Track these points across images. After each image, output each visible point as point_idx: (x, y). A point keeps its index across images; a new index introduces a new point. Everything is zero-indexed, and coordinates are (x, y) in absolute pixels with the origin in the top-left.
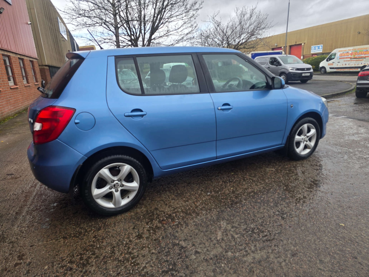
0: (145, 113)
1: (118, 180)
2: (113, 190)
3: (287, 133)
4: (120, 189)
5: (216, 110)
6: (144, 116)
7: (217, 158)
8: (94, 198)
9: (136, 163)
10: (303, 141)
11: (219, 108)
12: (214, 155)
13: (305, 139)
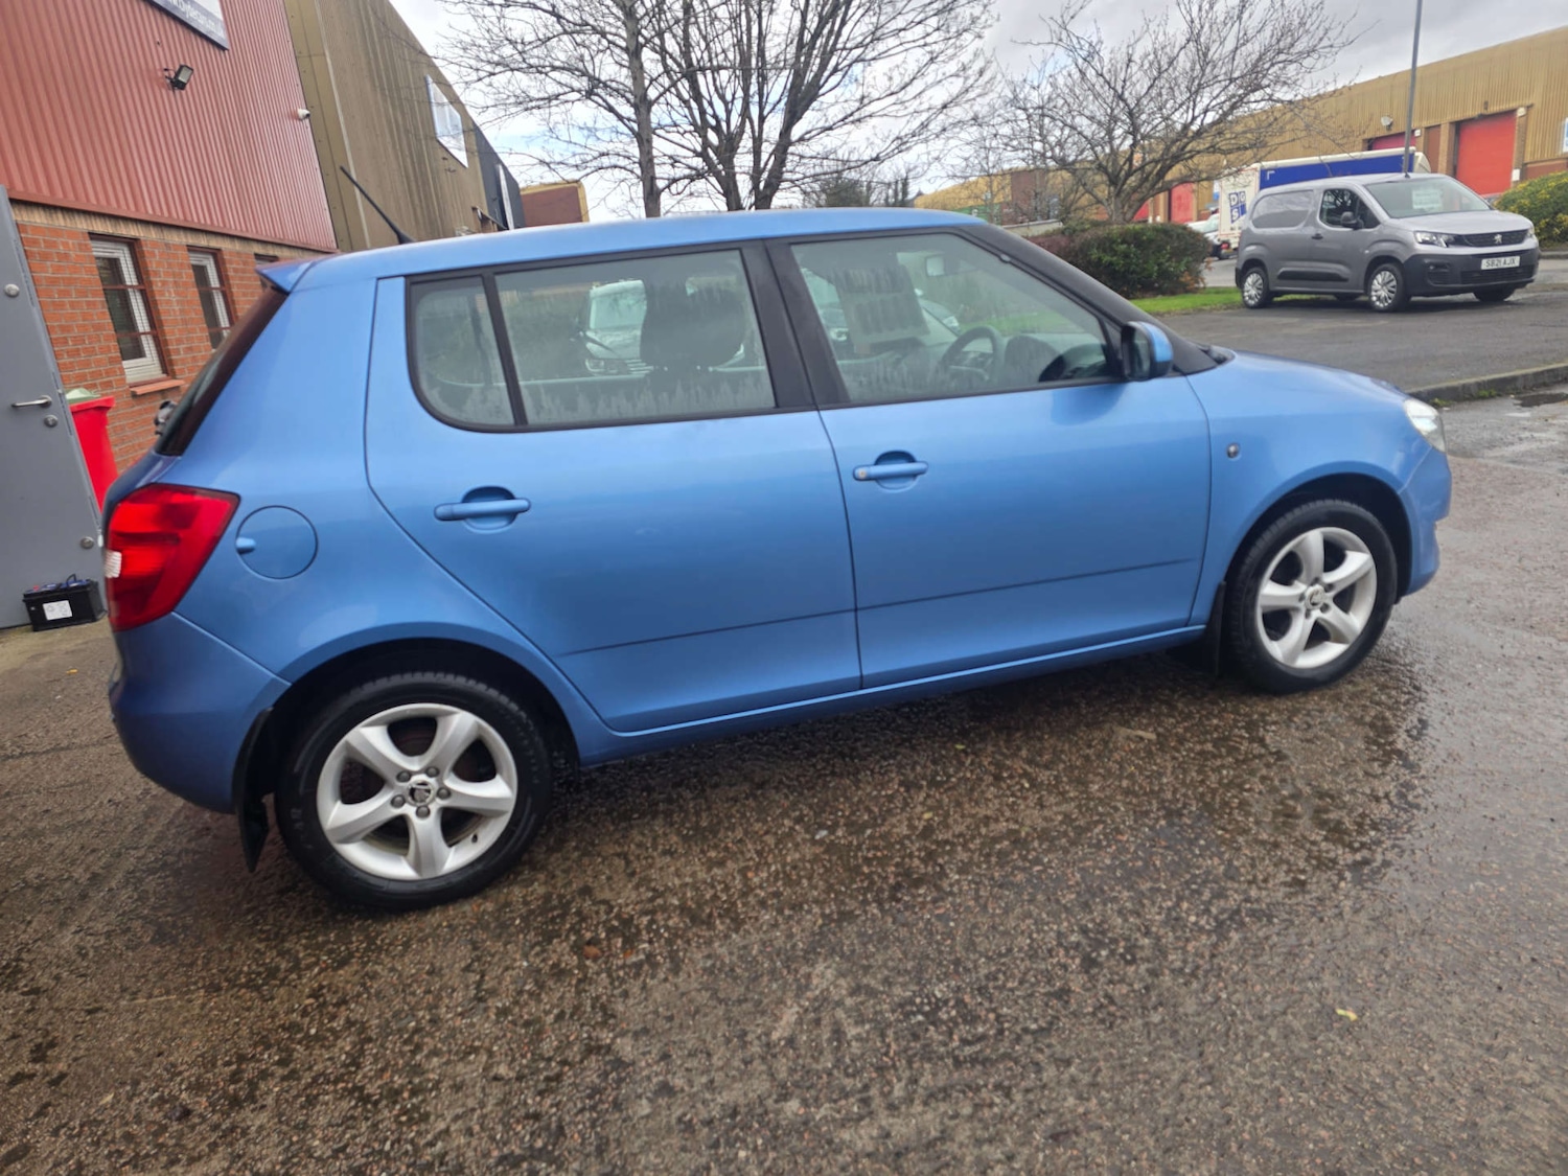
0: (523, 504)
1: (426, 771)
2: (409, 810)
3: (1215, 574)
4: (436, 805)
5: (848, 480)
6: (520, 516)
7: (862, 683)
8: (331, 838)
9: (499, 704)
10: (1302, 606)
11: (861, 473)
12: (849, 671)
13: (1316, 599)
